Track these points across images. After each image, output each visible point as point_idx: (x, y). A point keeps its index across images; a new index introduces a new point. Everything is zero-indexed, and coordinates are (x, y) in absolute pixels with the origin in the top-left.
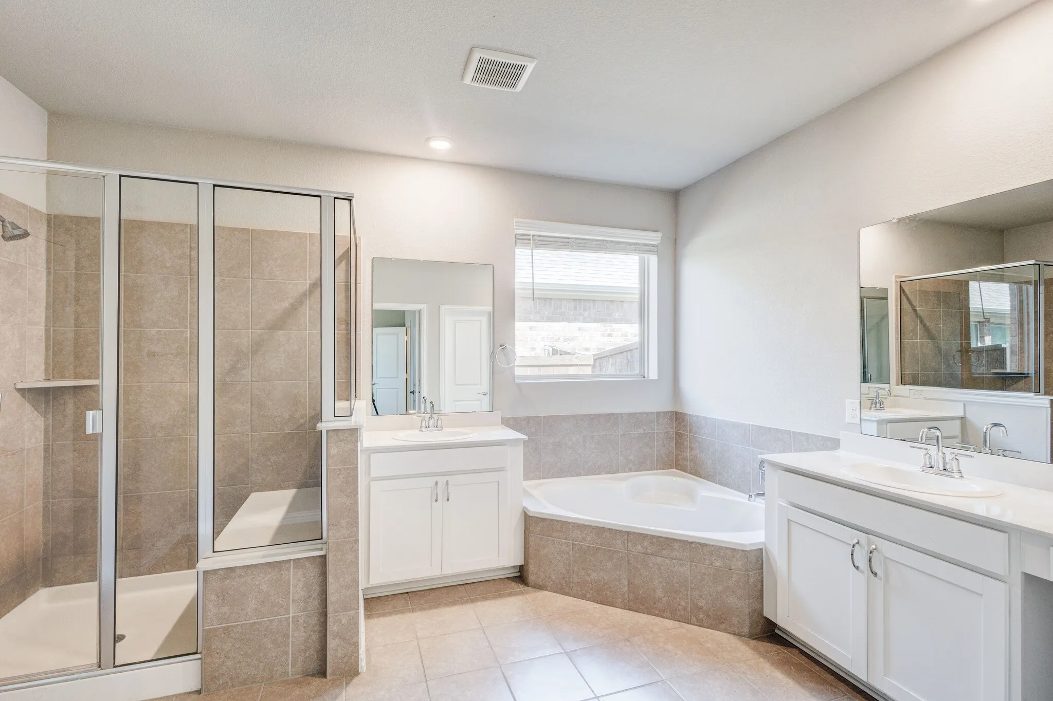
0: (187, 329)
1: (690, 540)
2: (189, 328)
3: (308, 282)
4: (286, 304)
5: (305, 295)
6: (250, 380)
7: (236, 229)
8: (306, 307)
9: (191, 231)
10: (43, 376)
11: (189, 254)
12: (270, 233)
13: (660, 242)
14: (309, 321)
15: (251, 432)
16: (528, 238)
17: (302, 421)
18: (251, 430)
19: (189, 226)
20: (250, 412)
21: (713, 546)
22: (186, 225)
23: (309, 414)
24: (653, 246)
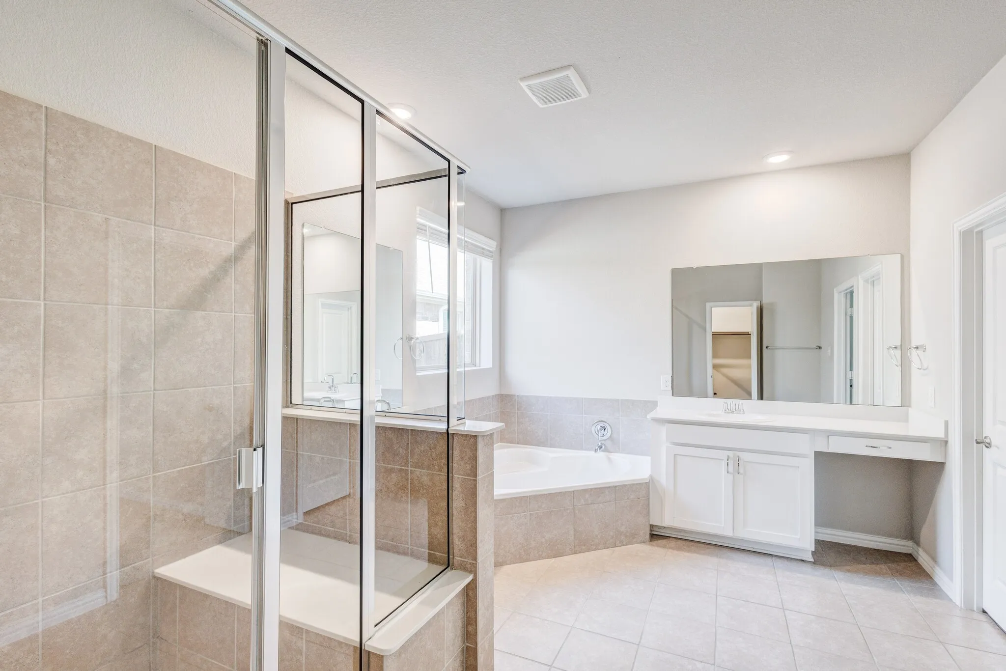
0: (39, 300)
1: (615, 485)
2: (42, 298)
3: (233, 243)
4: (205, 272)
5: (230, 260)
6: (152, 389)
7: (130, 139)
8: (232, 279)
11: (43, 161)
12: (185, 161)
13: (495, 249)
14: (235, 299)
15: (154, 472)
16: (424, 228)
17: (225, 444)
18: (154, 469)
19: (44, 110)
20: (151, 440)
21: (629, 485)
22: (39, 106)
23: (234, 433)
24: (490, 251)
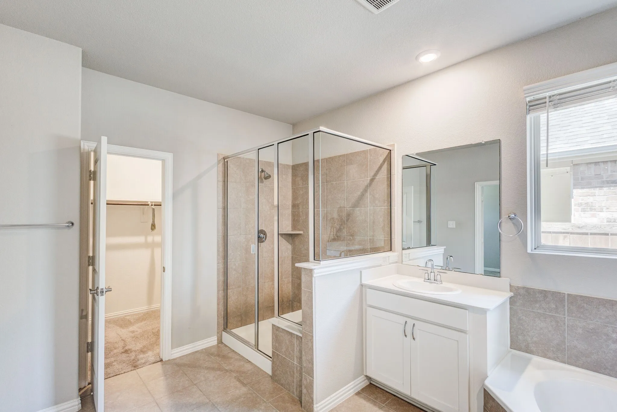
3: (369, 178)
4: (359, 193)
5: (368, 186)
6: (346, 235)
8: (368, 194)
9: (326, 161)
10: (291, 229)
14: (369, 201)
